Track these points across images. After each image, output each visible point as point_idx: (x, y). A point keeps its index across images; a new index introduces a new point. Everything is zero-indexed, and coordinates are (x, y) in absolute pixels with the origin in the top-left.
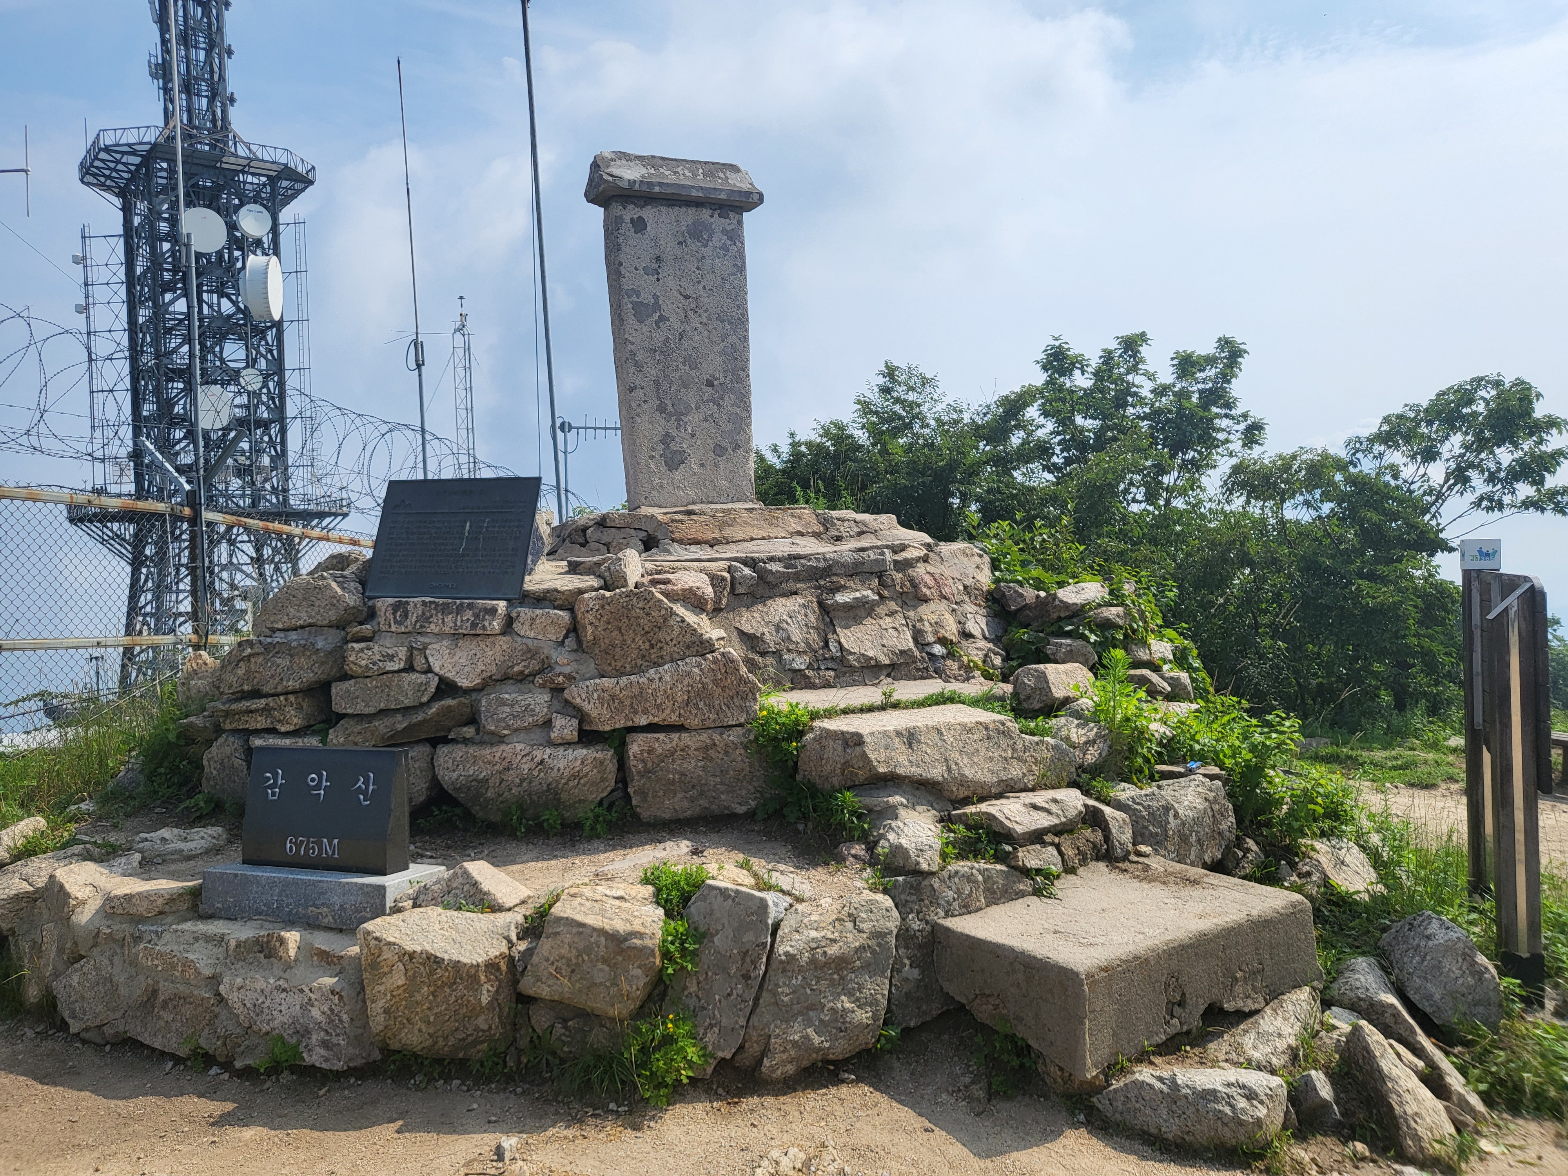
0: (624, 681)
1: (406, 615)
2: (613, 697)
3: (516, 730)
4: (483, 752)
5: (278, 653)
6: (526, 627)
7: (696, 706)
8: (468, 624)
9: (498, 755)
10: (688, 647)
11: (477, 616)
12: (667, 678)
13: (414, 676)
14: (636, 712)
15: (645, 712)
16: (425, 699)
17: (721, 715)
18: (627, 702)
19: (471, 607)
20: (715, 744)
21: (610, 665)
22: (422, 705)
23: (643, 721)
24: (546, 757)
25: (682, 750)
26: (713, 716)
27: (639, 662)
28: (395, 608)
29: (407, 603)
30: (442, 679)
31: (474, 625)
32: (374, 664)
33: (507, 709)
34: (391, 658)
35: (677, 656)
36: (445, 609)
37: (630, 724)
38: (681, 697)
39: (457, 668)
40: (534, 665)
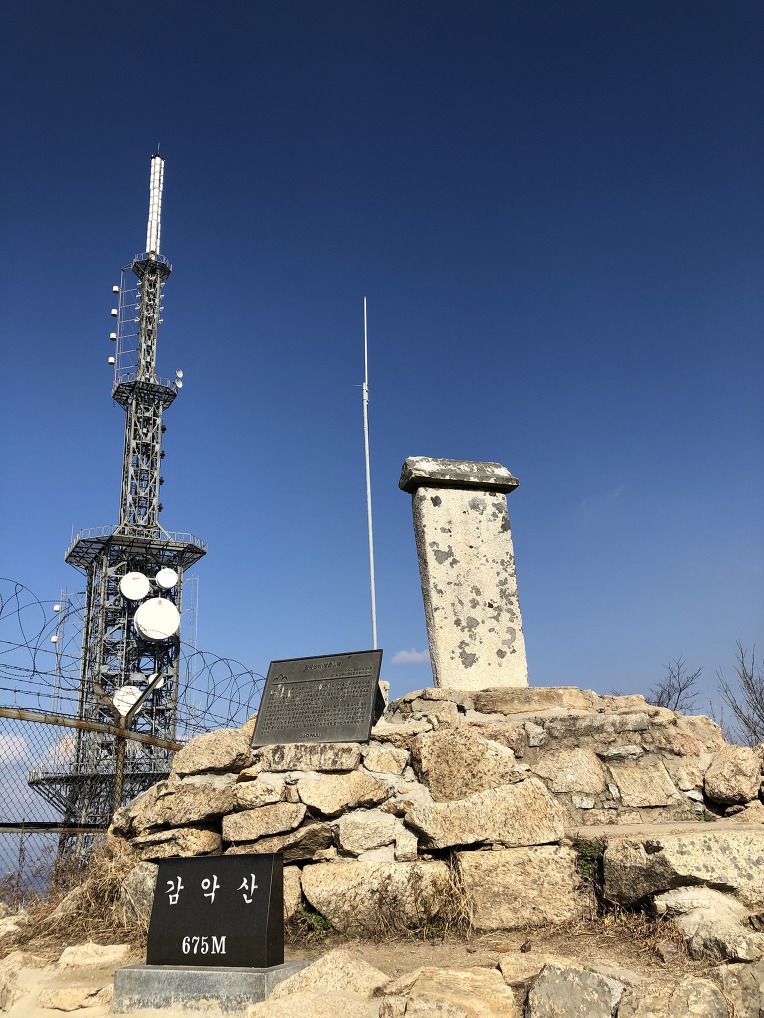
0: (453, 804)
1: (282, 757)
2: (445, 818)
3: (368, 849)
4: (341, 870)
5: (185, 792)
6: (374, 762)
7: (512, 826)
8: (330, 762)
9: (353, 871)
10: (502, 777)
11: (336, 755)
12: (487, 802)
13: (288, 806)
14: (464, 831)
15: (472, 831)
16: (295, 825)
17: (534, 834)
18: (457, 823)
19: (331, 748)
20: (530, 861)
21: (441, 792)
22: (294, 830)
23: (471, 840)
24: (392, 872)
25: (504, 866)
26: (528, 836)
27: (464, 789)
28: (275, 752)
29: (284, 747)
30: (310, 808)
31: (334, 762)
32: (257, 798)
33: (360, 832)
34: (270, 791)
35: (495, 785)
36: (312, 751)
37: (460, 842)
38: (500, 818)
39: (322, 798)
40: (381, 795)
